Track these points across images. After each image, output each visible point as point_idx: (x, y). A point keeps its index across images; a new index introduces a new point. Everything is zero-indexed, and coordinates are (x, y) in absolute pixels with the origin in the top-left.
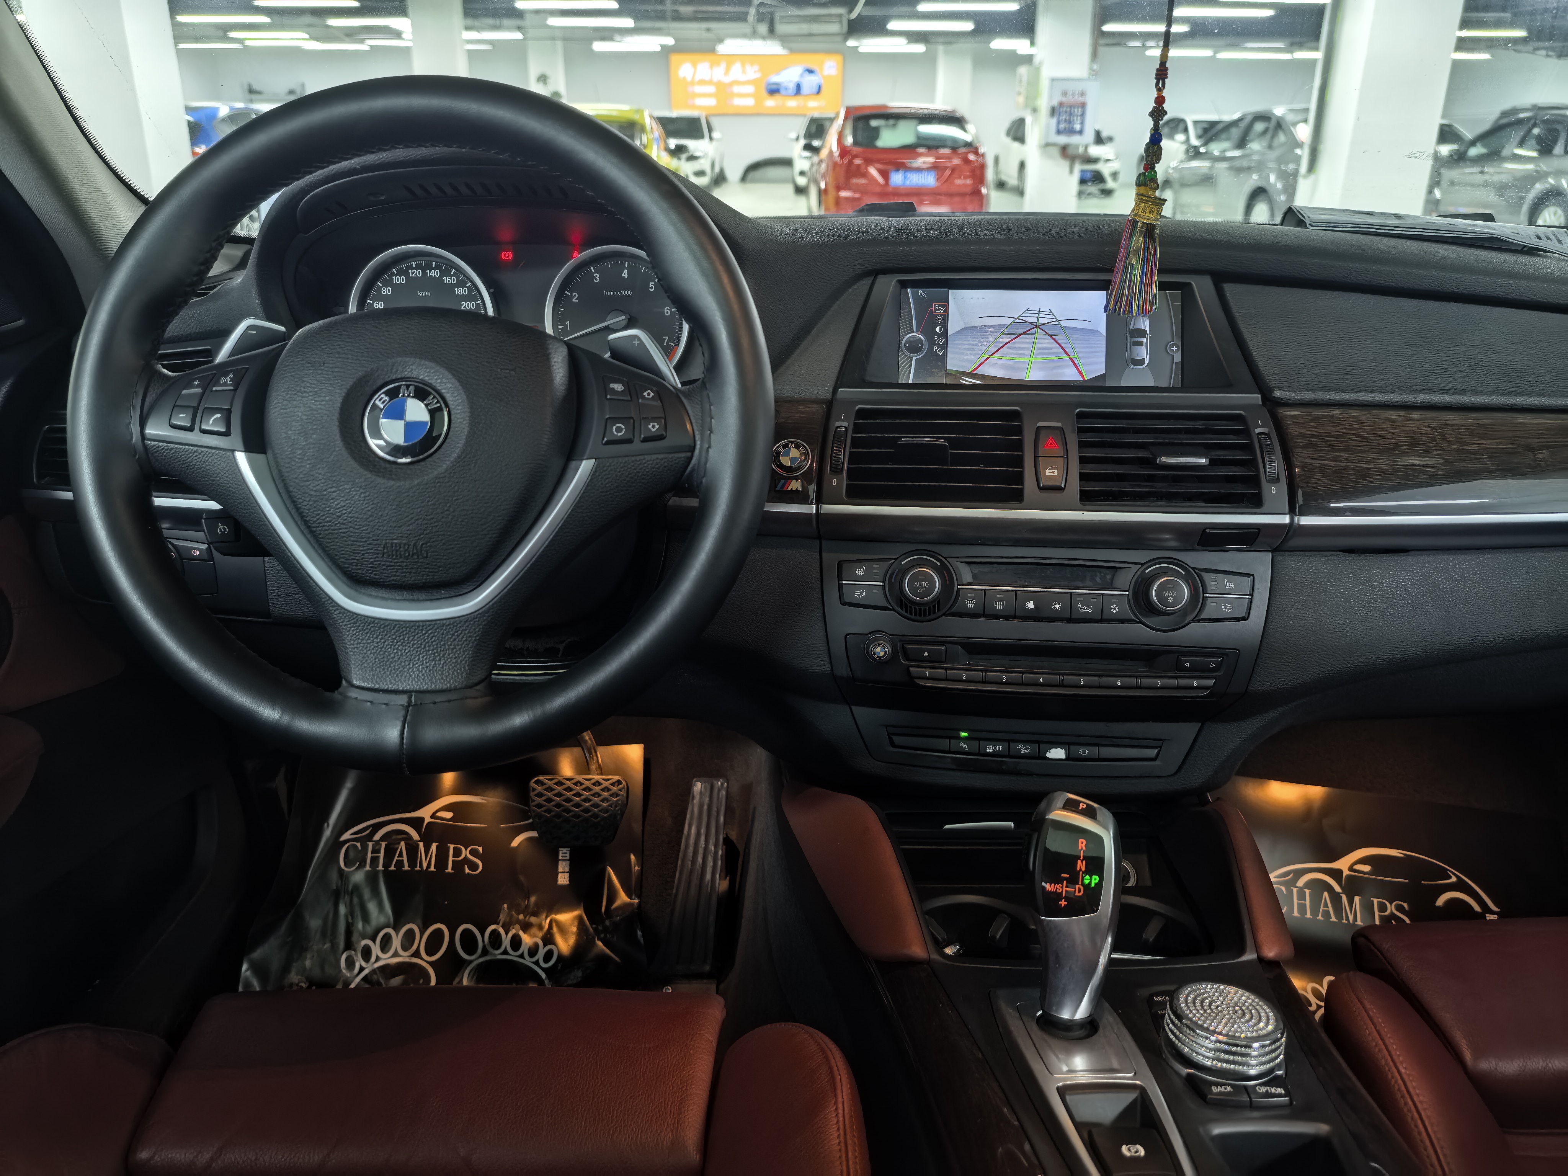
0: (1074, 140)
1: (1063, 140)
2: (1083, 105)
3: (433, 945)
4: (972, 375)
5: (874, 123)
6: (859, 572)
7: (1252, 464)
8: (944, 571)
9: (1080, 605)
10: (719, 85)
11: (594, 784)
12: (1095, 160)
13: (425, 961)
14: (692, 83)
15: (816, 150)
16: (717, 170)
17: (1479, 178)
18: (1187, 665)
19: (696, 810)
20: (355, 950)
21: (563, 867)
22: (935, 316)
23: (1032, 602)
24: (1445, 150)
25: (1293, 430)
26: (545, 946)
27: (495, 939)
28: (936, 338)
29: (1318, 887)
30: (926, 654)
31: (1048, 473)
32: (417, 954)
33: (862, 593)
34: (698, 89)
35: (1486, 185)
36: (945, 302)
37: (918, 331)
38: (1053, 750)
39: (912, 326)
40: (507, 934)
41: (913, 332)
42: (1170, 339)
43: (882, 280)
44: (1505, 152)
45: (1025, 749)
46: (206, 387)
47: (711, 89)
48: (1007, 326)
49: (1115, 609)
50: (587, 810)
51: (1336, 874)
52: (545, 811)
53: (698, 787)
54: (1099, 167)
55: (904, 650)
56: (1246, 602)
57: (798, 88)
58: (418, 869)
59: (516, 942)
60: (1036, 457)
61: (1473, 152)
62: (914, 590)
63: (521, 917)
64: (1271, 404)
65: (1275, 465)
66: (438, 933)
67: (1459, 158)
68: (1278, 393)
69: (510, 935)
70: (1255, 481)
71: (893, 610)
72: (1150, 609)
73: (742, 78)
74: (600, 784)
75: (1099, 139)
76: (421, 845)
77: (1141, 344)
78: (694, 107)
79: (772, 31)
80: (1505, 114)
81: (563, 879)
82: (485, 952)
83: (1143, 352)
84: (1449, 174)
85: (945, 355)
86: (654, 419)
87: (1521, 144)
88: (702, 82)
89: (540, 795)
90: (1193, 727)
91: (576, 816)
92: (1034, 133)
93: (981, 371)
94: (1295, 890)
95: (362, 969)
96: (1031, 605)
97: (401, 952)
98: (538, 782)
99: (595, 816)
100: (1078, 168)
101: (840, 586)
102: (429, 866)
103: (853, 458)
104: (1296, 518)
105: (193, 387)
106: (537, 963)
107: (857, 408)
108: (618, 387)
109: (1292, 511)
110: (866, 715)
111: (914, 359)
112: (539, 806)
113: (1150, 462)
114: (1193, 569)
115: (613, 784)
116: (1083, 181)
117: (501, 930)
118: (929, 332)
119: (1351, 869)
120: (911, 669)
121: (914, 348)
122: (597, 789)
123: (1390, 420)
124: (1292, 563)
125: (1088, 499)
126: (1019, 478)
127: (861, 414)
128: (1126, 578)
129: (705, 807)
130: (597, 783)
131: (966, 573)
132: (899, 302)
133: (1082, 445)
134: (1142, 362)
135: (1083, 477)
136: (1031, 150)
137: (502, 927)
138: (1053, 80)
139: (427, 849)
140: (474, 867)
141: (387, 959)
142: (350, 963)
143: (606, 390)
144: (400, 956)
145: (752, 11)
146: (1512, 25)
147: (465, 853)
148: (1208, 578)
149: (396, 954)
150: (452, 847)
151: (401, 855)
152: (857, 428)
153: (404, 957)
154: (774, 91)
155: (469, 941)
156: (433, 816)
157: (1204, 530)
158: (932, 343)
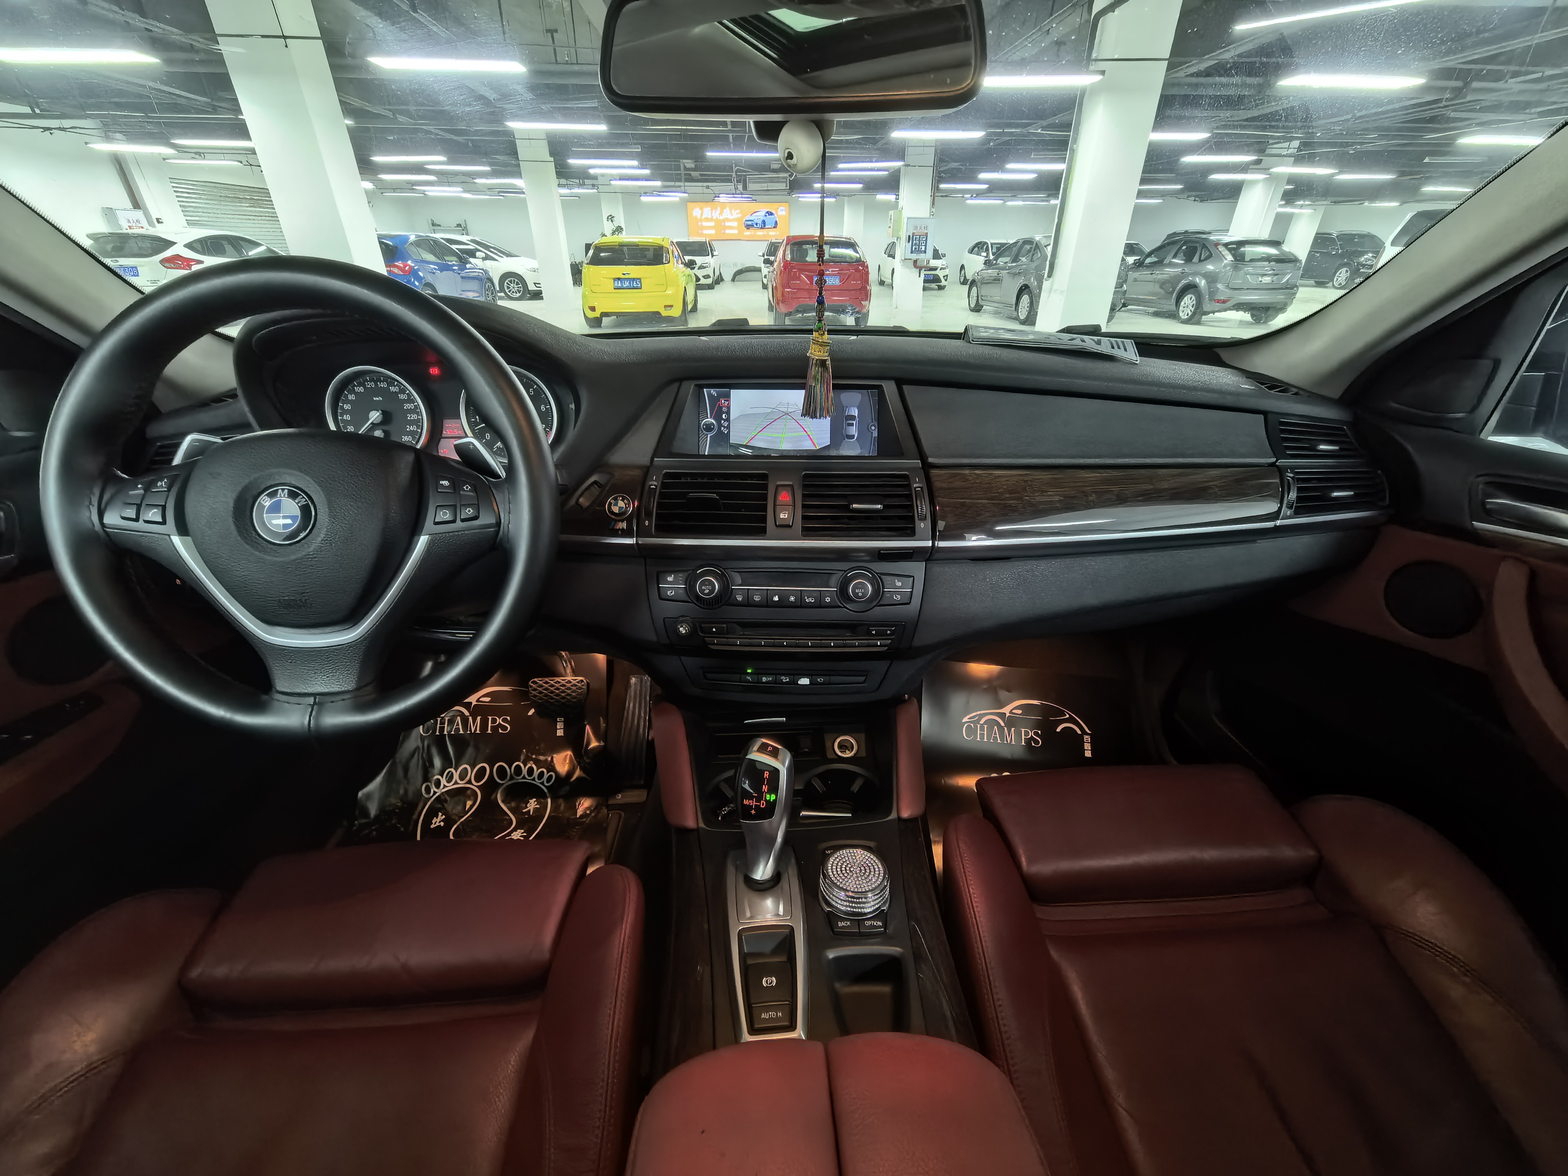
0: (922, 256)
1: (914, 256)
2: (926, 235)
3: (480, 775)
4: (746, 447)
5: (804, 247)
6: (670, 579)
7: (910, 507)
8: (721, 578)
9: (806, 598)
10: (717, 221)
11: (567, 683)
12: (935, 269)
13: (475, 786)
14: (701, 220)
15: (771, 263)
16: (717, 274)
17: (1150, 277)
18: (874, 632)
19: (632, 694)
20: (430, 782)
21: (560, 725)
22: (722, 407)
23: (777, 596)
24: (1131, 260)
25: (937, 484)
26: (548, 773)
27: (518, 770)
28: (723, 422)
29: (991, 723)
30: (714, 630)
31: (782, 516)
32: (469, 782)
33: (672, 592)
34: (705, 224)
35: (1154, 281)
36: (727, 397)
37: (711, 417)
38: (802, 679)
39: (707, 414)
40: (525, 767)
41: (708, 418)
42: (870, 421)
43: (685, 384)
44: (1166, 261)
45: (785, 679)
46: (147, 489)
47: (712, 224)
48: (768, 414)
49: (828, 600)
50: (563, 698)
51: (1002, 716)
52: (538, 699)
53: (633, 680)
54: (937, 272)
55: (701, 628)
56: (909, 594)
57: (764, 222)
58: (468, 732)
59: (531, 771)
60: (775, 505)
61: (1148, 260)
62: (702, 591)
63: (534, 756)
64: (927, 467)
65: (923, 507)
66: (483, 769)
67: (1139, 265)
68: (930, 460)
69: (527, 767)
70: (911, 519)
71: (693, 602)
72: (849, 599)
73: (731, 217)
74: (571, 682)
75: (937, 255)
76: (470, 718)
77: (852, 425)
78: (702, 235)
79: (745, 188)
80: (1170, 236)
81: (560, 733)
82: (512, 778)
83: (853, 431)
84: (1132, 275)
85: (729, 432)
86: (469, 505)
87: (1175, 256)
88: (707, 220)
89: (535, 690)
90: (888, 663)
91: (557, 701)
92: (899, 253)
93: (752, 443)
94: (979, 726)
95: (435, 793)
96: (776, 598)
97: (459, 781)
98: (534, 682)
99: (569, 701)
100: (923, 273)
101: (659, 588)
102: (476, 730)
103: (660, 506)
104: (936, 543)
105: (139, 489)
106: (542, 783)
107: (664, 472)
108: (445, 483)
109: (933, 538)
110: (688, 661)
111: (709, 436)
112: (535, 696)
113: (847, 508)
114: (877, 573)
115: (578, 682)
116: (925, 281)
117: (522, 765)
118: (718, 418)
119: (1011, 712)
120: (706, 639)
121: (709, 428)
122: (569, 685)
123: (999, 477)
124: (938, 569)
125: (808, 532)
126: (764, 519)
127: (667, 476)
128: (835, 579)
129: (638, 692)
130: (569, 682)
131: (738, 579)
132: (700, 398)
133: (805, 496)
134: (853, 437)
135: (804, 518)
136: (897, 263)
137: (522, 763)
138: (908, 218)
139: (474, 721)
140: (505, 728)
141: (451, 786)
142: (428, 790)
143: (437, 485)
144: (459, 784)
145: (734, 175)
146: (1176, 183)
147: (499, 721)
148: (886, 579)
149: (456, 783)
150: (490, 718)
151: (458, 725)
152: (664, 485)
153: (462, 784)
154: (748, 227)
155: (502, 772)
156: (478, 701)
157: (879, 552)
158: (720, 425)
